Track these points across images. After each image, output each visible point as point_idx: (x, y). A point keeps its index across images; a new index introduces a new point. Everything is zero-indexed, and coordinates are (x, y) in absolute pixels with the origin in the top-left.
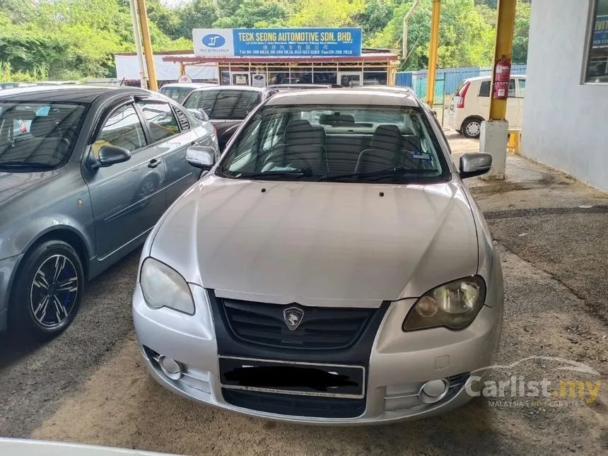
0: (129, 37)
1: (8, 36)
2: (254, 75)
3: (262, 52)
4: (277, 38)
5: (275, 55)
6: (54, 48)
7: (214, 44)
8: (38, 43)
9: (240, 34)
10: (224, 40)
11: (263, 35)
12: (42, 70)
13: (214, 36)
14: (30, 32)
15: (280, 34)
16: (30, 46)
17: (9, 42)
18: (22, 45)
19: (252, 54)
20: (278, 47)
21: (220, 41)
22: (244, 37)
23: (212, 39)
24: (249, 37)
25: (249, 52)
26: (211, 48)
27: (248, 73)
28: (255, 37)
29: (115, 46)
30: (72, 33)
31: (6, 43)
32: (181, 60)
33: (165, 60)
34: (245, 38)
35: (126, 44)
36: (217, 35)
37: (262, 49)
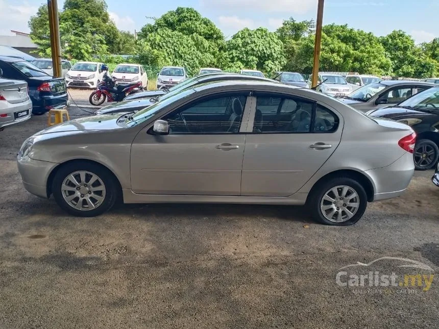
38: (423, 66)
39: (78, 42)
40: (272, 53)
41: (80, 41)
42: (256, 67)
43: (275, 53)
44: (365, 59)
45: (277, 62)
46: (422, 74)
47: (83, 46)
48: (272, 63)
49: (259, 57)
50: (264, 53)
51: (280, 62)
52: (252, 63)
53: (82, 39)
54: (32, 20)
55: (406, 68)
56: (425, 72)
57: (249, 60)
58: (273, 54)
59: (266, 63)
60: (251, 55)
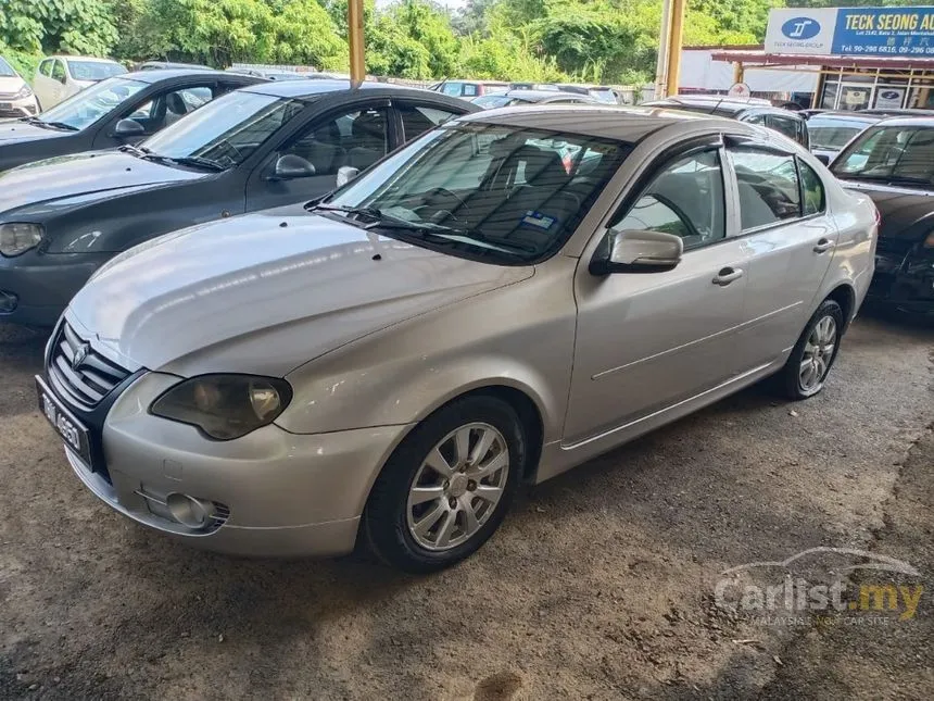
0: (735, 22)
1: (566, 20)
2: (881, 91)
3: (883, 49)
4: (919, 24)
5: (907, 55)
6: (621, 37)
7: (799, 35)
8: (600, 30)
9: (849, 17)
10: (819, 28)
11: (858, 19)
12: (597, 69)
13: (801, 20)
14: (595, 14)
15: (927, 16)
16: (590, 34)
17: (566, 28)
18: (580, 32)
19: (863, 53)
20: (916, 41)
21: (813, 29)
22: (854, 22)
23: (799, 25)
24: (865, 22)
25: (858, 48)
26: (793, 41)
27: (873, 86)
28: (876, 22)
29: (708, 35)
30: (649, 15)
31: (562, 30)
32: (740, 59)
33: (715, 57)
34: (857, 25)
35: (725, 33)
36: (809, 19)
37: (885, 44)
38: (402, 55)
40: (77, 13)
42: (40, 46)
43: (84, 11)
44: (300, 36)
45: (94, 36)
46: (405, 71)
48: (84, 39)
49: (45, 21)
50: (57, 10)
51: (102, 37)
52: (28, 36)
55: (375, 58)
56: (407, 67)
57: (19, 27)
58: (82, 14)
59: (66, 35)
60: (20, 13)
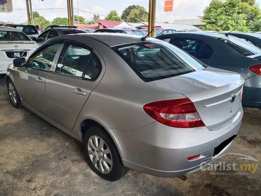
39: (227, 20)
41: (228, 19)
47: (230, 22)
53: (230, 17)
54: (206, 9)
